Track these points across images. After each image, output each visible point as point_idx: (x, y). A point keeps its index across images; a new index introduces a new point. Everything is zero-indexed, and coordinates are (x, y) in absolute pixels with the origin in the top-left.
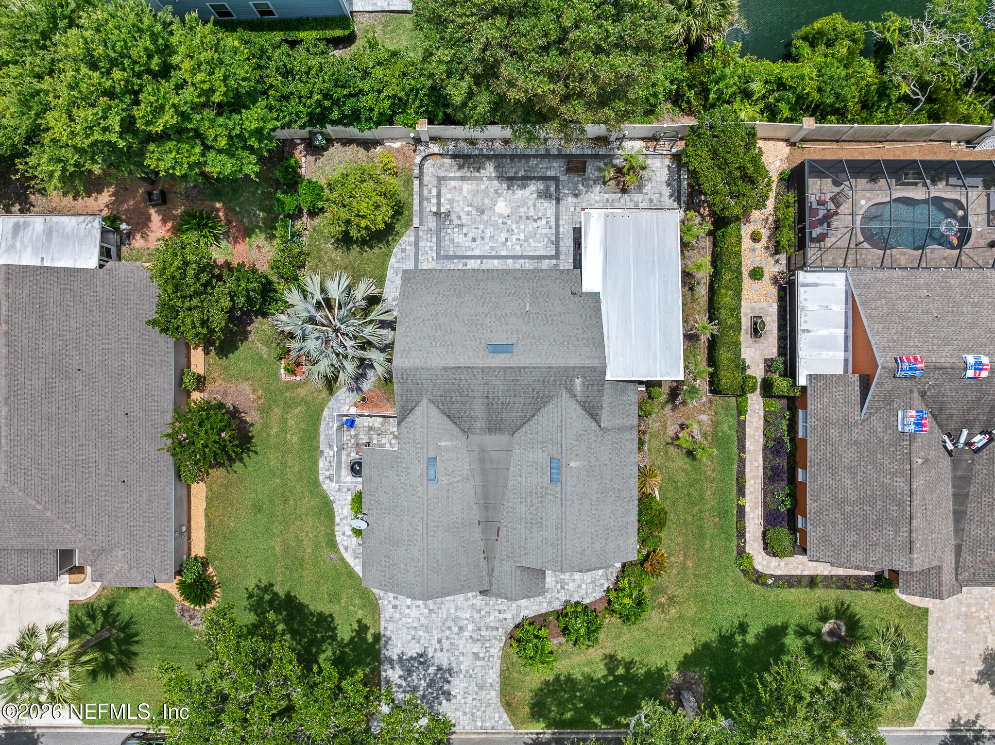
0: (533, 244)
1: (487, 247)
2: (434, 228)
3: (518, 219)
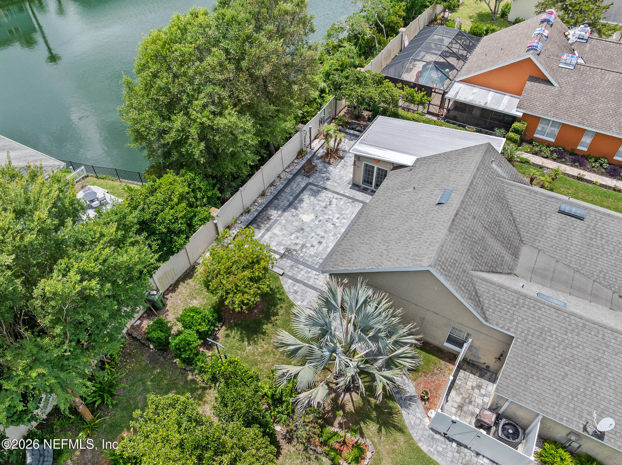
0: (347, 212)
1: (332, 238)
2: (292, 263)
3: (322, 213)
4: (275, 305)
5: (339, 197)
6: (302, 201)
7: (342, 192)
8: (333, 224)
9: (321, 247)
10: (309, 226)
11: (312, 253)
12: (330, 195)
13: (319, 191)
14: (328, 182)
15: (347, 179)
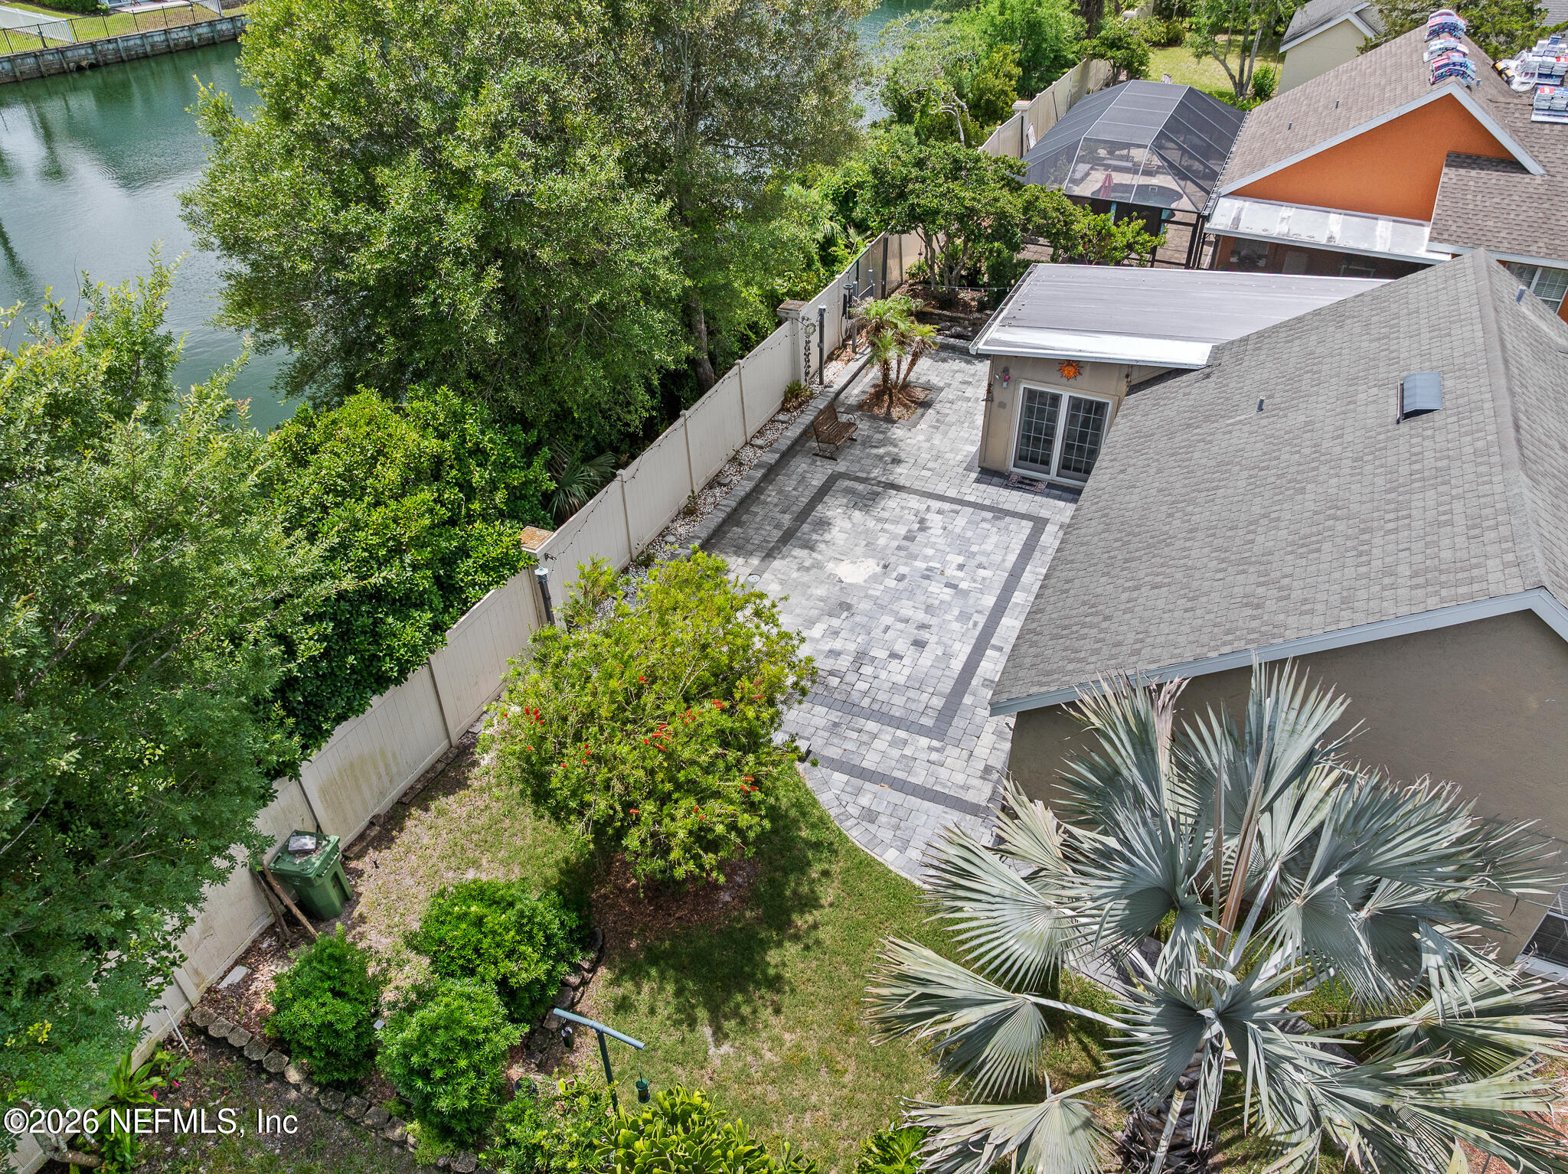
0: (988, 547)
1: (956, 626)
2: (835, 716)
3: (903, 553)
4: (803, 866)
5: (947, 506)
6: (824, 524)
7: (952, 493)
8: (948, 585)
9: (926, 659)
10: (867, 596)
11: (901, 679)
12: (914, 502)
13: (878, 494)
14: (899, 470)
15: (959, 458)
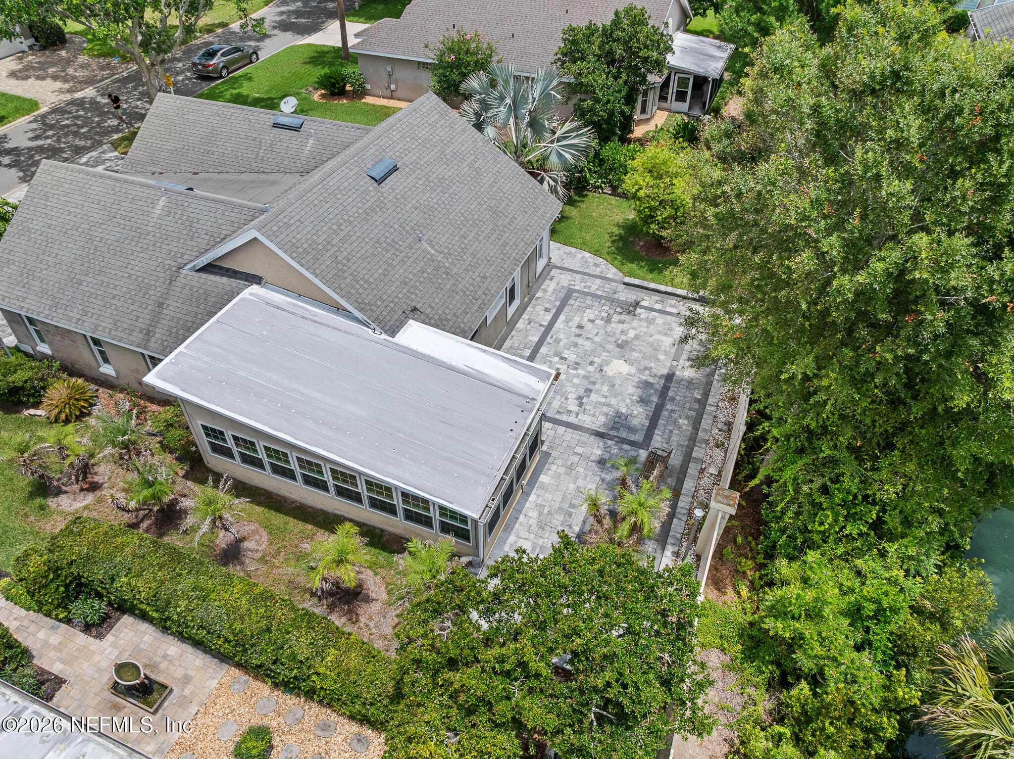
2: (616, 296)
3: (592, 379)
5: (564, 418)
7: (561, 429)
8: (565, 359)
9: (576, 320)
10: (610, 352)
11: (588, 311)
12: (586, 420)
13: (613, 428)
14: (598, 452)
15: (554, 468)
